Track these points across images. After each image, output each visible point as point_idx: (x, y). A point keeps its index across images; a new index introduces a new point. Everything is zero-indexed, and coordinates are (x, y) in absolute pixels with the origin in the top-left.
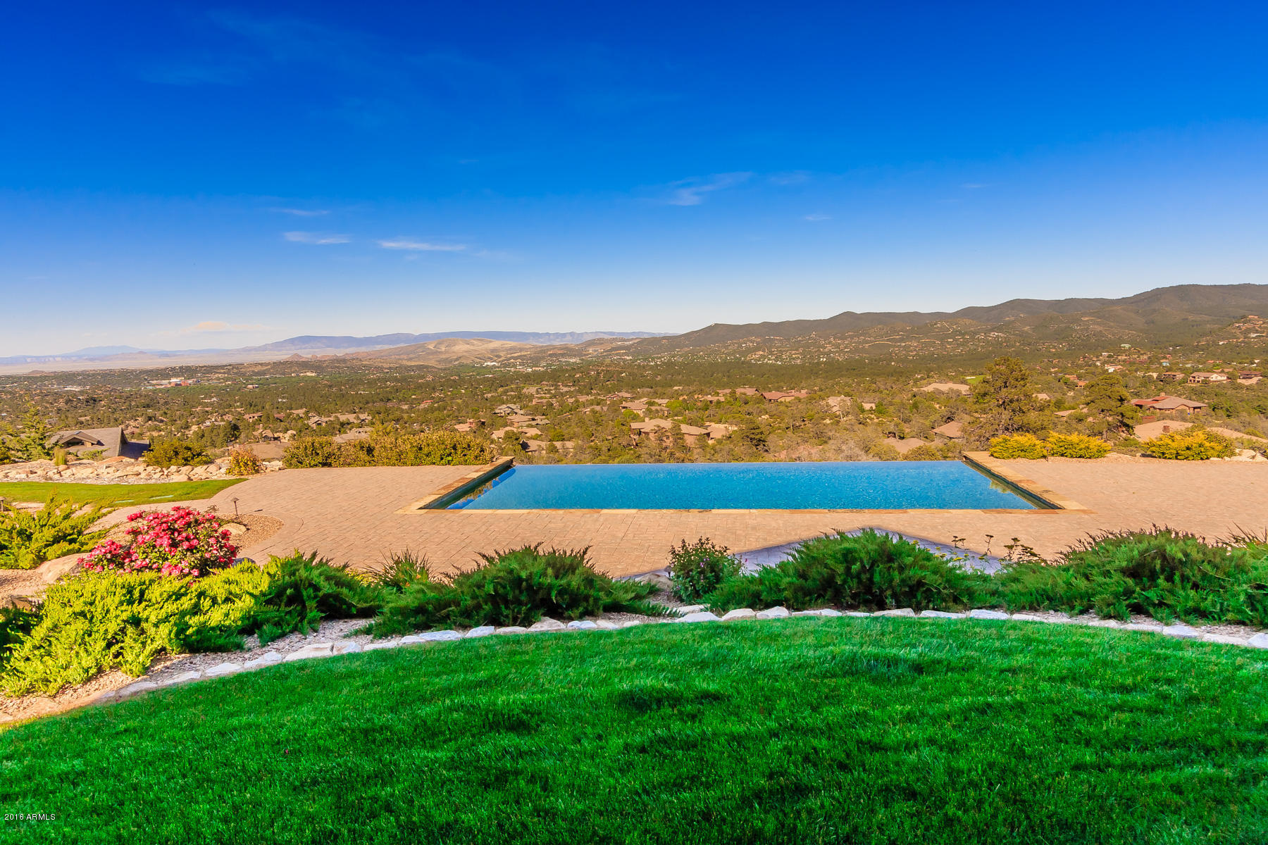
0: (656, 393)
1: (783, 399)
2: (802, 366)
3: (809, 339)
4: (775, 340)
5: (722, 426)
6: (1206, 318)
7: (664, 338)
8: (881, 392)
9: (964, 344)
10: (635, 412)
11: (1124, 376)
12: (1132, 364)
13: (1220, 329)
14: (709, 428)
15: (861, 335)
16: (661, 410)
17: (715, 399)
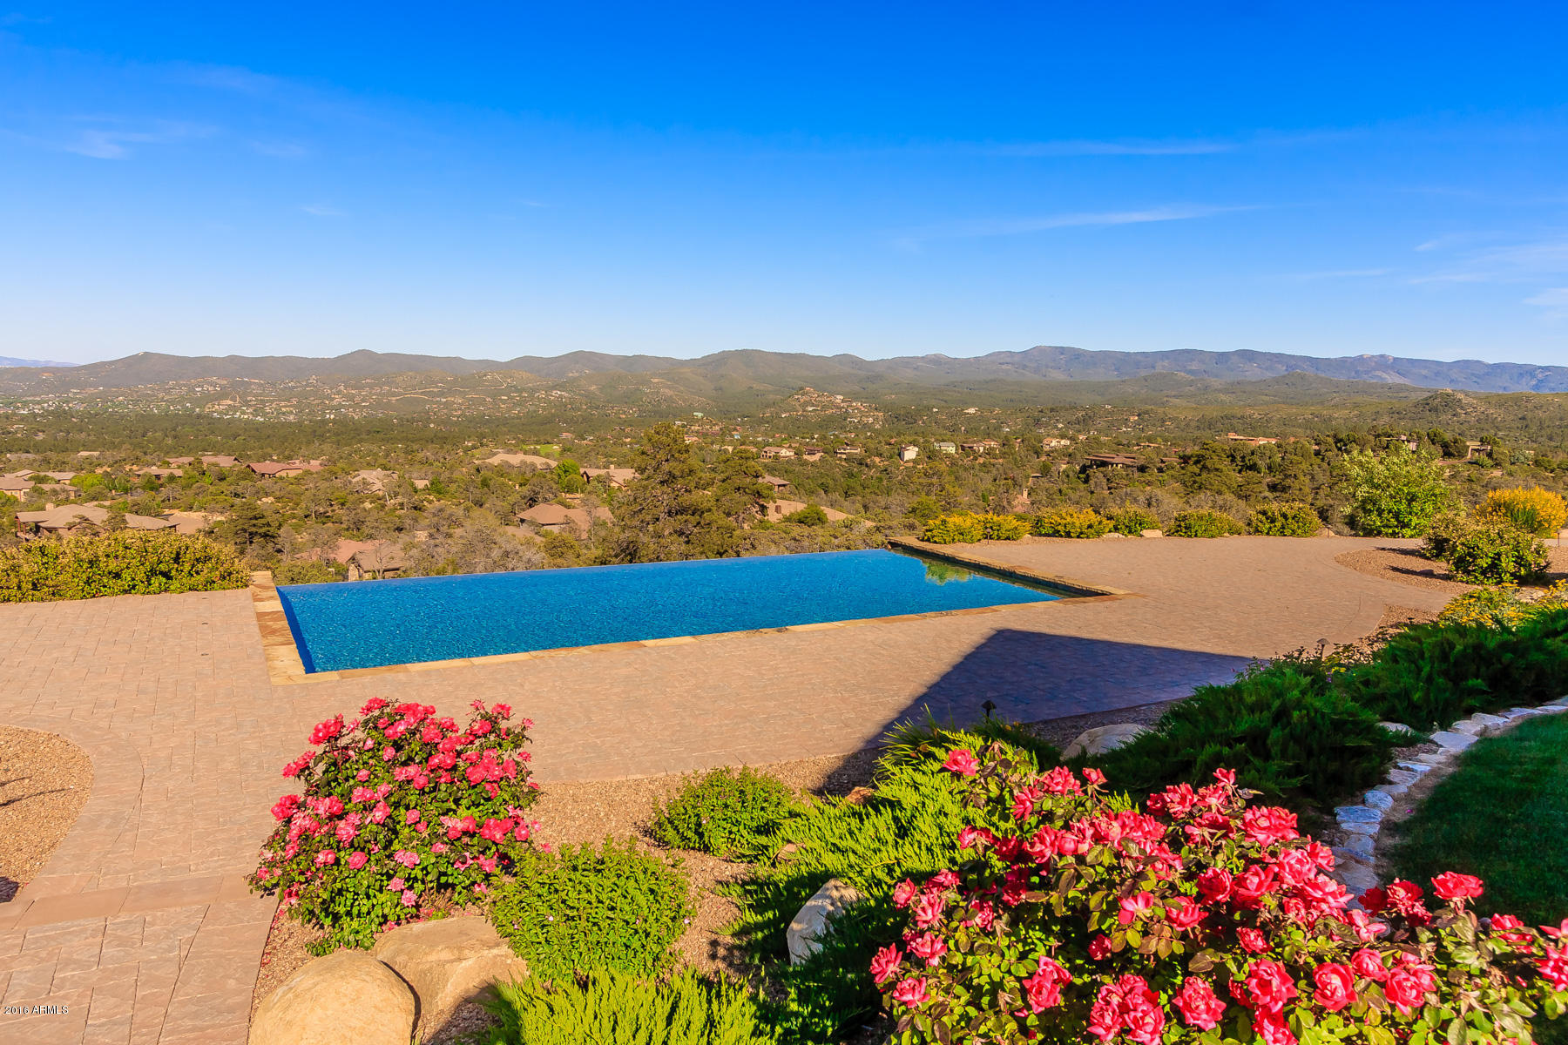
0: (46, 461)
1: (283, 474)
2: (300, 424)
3: (307, 386)
4: (250, 384)
5: (194, 515)
6: (770, 388)
7: (46, 369)
8: (431, 464)
9: (521, 403)
10: (9, 493)
11: (701, 449)
12: (705, 435)
13: (782, 401)
14: (170, 518)
15: (384, 383)
16: (64, 491)
17: (165, 472)
